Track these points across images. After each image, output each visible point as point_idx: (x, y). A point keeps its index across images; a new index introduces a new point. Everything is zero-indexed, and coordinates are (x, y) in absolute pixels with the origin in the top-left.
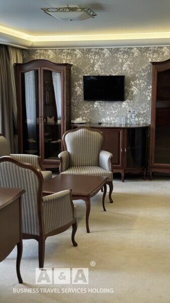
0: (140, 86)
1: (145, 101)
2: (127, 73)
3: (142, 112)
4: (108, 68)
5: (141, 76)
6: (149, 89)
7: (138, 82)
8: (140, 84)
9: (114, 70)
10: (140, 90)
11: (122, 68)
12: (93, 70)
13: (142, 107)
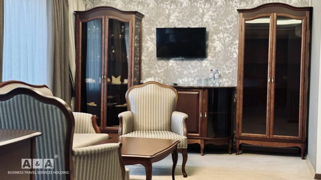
0: (224, 41)
1: (231, 59)
2: (209, 25)
3: (227, 72)
4: (186, 20)
5: (226, 29)
6: (236, 45)
7: (222, 36)
8: (224, 39)
9: (193, 22)
10: (224, 45)
11: (202, 20)
12: (168, 21)
13: (227, 66)
